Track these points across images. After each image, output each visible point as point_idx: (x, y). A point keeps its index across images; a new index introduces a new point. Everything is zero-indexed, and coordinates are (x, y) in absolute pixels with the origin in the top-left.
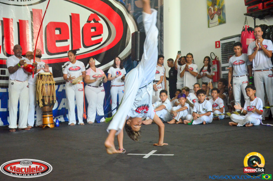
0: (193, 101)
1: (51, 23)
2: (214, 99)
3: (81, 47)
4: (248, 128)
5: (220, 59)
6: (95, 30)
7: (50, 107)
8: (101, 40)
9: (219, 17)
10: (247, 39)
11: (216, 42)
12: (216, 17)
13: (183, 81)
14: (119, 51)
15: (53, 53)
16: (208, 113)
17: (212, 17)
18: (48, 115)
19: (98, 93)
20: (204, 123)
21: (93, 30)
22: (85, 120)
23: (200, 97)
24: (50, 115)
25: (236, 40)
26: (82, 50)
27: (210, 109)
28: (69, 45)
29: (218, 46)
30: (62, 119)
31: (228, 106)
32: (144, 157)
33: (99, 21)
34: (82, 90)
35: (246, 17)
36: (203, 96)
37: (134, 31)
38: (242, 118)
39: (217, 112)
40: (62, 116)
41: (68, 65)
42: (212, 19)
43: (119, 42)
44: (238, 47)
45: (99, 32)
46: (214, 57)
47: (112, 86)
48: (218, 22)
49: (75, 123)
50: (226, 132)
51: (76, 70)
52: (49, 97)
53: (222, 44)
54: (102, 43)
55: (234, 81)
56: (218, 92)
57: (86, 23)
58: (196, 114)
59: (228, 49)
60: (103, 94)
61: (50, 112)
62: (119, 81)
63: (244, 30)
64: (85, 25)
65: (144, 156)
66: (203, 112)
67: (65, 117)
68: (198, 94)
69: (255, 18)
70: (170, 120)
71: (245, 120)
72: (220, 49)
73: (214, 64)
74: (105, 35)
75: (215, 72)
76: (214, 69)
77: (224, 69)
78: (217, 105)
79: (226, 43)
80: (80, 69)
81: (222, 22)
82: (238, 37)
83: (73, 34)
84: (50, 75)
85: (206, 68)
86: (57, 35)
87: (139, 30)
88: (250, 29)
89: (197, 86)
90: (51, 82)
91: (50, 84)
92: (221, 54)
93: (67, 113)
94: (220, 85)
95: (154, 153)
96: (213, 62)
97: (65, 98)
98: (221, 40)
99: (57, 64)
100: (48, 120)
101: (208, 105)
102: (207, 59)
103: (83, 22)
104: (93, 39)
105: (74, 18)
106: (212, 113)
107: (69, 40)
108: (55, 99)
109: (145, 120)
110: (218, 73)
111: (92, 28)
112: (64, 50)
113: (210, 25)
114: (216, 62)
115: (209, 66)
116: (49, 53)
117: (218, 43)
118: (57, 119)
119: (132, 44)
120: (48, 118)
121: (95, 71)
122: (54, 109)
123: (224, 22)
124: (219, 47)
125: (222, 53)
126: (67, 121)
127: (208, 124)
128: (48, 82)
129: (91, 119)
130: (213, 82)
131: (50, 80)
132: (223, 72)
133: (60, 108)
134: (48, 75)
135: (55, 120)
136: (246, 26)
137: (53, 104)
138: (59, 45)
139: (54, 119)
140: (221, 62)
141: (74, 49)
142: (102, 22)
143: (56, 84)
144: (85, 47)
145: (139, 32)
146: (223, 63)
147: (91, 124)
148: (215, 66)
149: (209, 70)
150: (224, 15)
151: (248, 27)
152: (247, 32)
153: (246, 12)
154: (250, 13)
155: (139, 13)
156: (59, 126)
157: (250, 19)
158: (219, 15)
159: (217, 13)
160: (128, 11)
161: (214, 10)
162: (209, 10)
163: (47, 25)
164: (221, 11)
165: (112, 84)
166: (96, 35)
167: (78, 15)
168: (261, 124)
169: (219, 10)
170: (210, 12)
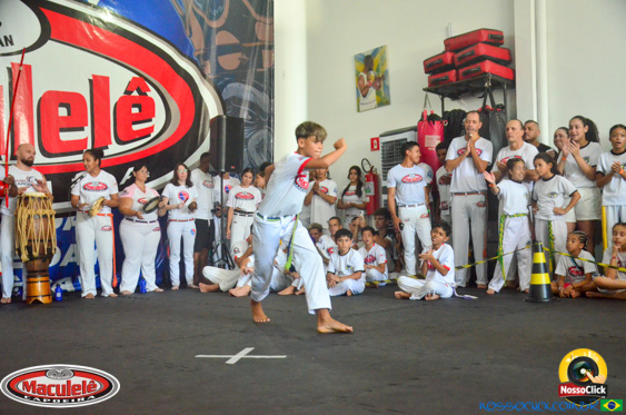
0: (329, 251)
1: (49, 93)
2: (368, 248)
3: (111, 143)
4: (430, 303)
5: (380, 172)
6: (140, 111)
7: (44, 261)
9: (378, 94)
10: (427, 137)
11: (372, 140)
12: (372, 93)
13: (310, 213)
14: (186, 153)
15: (53, 152)
16: (356, 274)
17: (364, 93)
18: (39, 279)
19: (146, 234)
20: (349, 294)
21: (135, 110)
23: (341, 243)
24: (43, 279)
25: (410, 136)
26: (113, 149)
27: (360, 266)
28: (86, 139)
29: (375, 147)
30: (68, 286)
31: (395, 261)
32: (228, 362)
33: (148, 93)
34: (110, 229)
35: (427, 95)
36: (346, 242)
38: (418, 283)
39: (374, 273)
40: (69, 278)
41: (82, 177)
42: (364, 96)
43: (186, 136)
45: (147, 113)
46: (368, 168)
47: (170, 221)
48: (376, 103)
49: (95, 293)
50: (388, 310)
51: (98, 189)
52: (42, 241)
53: (384, 143)
54: (153, 135)
57: (122, 94)
58: (333, 276)
59: (395, 152)
61: (43, 272)
62: (184, 212)
63: (421, 120)
65: (228, 359)
66: (347, 273)
67: (75, 280)
68: (336, 237)
69: (443, 96)
70: (284, 287)
71: (424, 288)
72: (380, 152)
73: (368, 180)
74: (158, 121)
76: (368, 190)
78: (374, 259)
79: (390, 142)
80: (106, 187)
81: (383, 102)
82: (413, 132)
83: (95, 116)
84: (45, 199)
85: (353, 188)
86: (63, 118)
87: (225, 113)
88: (433, 118)
89: (334, 222)
90: (47, 212)
91: (45, 216)
92: (381, 163)
93: (79, 274)
95: (250, 353)
96: (366, 176)
97: (75, 243)
98: (381, 136)
99: (63, 174)
100: (39, 288)
101: (357, 258)
102: (354, 171)
103: (116, 93)
104: (136, 127)
105: (99, 85)
106: (364, 275)
107: (88, 129)
108: (54, 245)
109: (234, 287)
110: (376, 198)
111: (134, 106)
112: (76, 148)
113: (362, 107)
114: (373, 176)
116: (45, 153)
117: (375, 142)
118: (58, 286)
120: (39, 284)
121: (144, 191)
122: (51, 265)
123: (388, 103)
124: (378, 149)
125: (383, 161)
126: (79, 291)
127: (356, 295)
128: (41, 212)
129: (129, 286)
130: (367, 215)
131: (44, 208)
133: (64, 263)
134: (40, 198)
135: (53, 289)
136: (426, 111)
137: (50, 256)
138: (65, 136)
139: (52, 285)
140: (381, 177)
141: (97, 146)
142: (152, 94)
143: (57, 216)
144: (120, 142)
145: (225, 117)
147: (129, 297)
148: (371, 185)
149: (358, 193)
150: (387, 88)
151: (429, 114)
152: (426, 123)
153: (426, 85)
154: (434, 87)
155: (227, 79)
156: (62, 300)
157: (435, 98)
158: (378, 89)
159: (374, 85)
160: (204, 75)
161: (368, 80)
162: (359, 78)
163: (41, 95)
164: (380, 82)
165: (170, 217)
166: (141, 119)
167: (106, 80)
168: (453, 295)
169: (378, 79)
170: (361, 82)
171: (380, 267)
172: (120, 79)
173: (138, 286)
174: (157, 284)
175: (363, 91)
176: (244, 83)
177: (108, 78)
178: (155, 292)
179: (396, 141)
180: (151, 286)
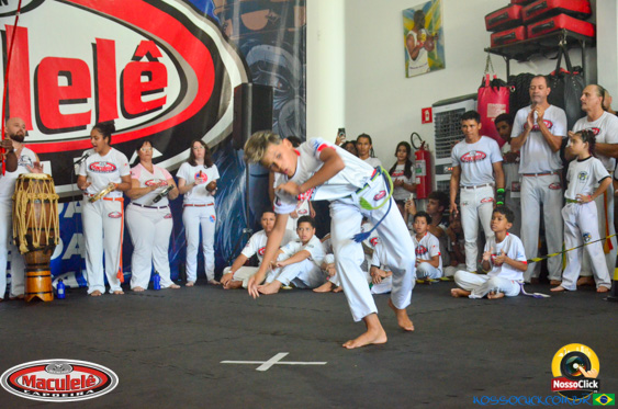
0: (372, 242)
1: (47, 60)
2: (418, 237)
3: (117, 117)
4: (494, 302)
5: (432, 147)
6: (150, 79)
7: (46, 253)
8: (163, 100)
9: (431, 56)
10: (489, 105)
11: (424, 110)
12: (424, 55)
15: (53, 128)
17: (414, 55)
18: (40, 273)
19: (156, 222)
21: (145, 79)
22: (126, 284)
24: (44, 273)
25: (468, 106)
26: (121, 123)
28: (90, 112)
29: (427, 119)
30: (72, 282)
32: (259, 369)
33: (159, 59)
34: (121, 215)
35: (489, 57)
37: (239, 83)
38: (480, 279)
39: (426, 267)
40: (73, 273)
42: (414, 59)
43: (205, 108)
44: (472, 122)
45: (159, 83)
46: (418, 144)
47: (186, 205)
48: (427, 66)
50: (444, 310)
52: (43, 229)
53: (437, 114)
54: (165, 107)
55: (464, 197)
56: (429, 221)
57: (130, 61)
58: (377, 271)
59: (451, 126)
60: (169, 223)
61: (45, 265)
62: (202, 194)
63: (483, 85)
64: (128, 65)
65: (259, 365)
67: (79, 276)
69: (508, 58)
70: (320, 284)
71: (486, 285)
72: (433, 124)
73: (419, 158)
74: (172, 90)
75: (421, 177)
76: (418, 170)
77: (440, 170)
78: (425, 250)
79: (445, 113)
80: (115, 168)
81: (437, 65)
82: (472, 101)
83: (100, 86)
84: (47, 181)
85: (401, 167)
86: (63, 88)
87: (250, 80)
88: (496, 83)
90: (50, 196)
91: (47, 201)
92: (434, 138)
94: (432, 207)
95: (284, 359)
96: (416, 153)
98: (435, 106)
99: (63, 153)
100: (39, 282)
102: (402, 148)
103: (123, 59)
104: (145, 99)
105: (103, 49)
107: (91, 101)
108: (57, 235)
109: (263, 283)
110: (428, 179)
111: (144, 74)
113: (411, 73)
114: (424, 153)
115: (408, 164)
117: (427, 112)
118: (60, 282)
119: (235, 112)
121: (152, 172)
122: (53, 258)
123: (442, 66)
124: (431, 121)
125: (436, 136)
126: (83, 287)
128: (42, 196)
129: (140, 281)
130: (417, 200)
131: (46, 192)
132: (439, 178)
133: (67, 256)
134: (41, 181)
135: (55, 284)
136: (488, 76)
137: (53, 246)
138: (65, 110)
139: (53, 280)
140: (434, 154)
141: (101, 121)
142: (165, 60)
143: (59, 202)
144: (127, 116)
145: (250, 85)
146: (439, 157)
147: (141, 294)
148: (422, 164)
149: (407, 173)
150: (441, 49)
151: (491, 79)
152: (489, 89)
153: (488, 45)
154: (497, 48)
155: (252, 40)
156: (64, 297)
157: (498, 60)
158: (430, 50)
159: (426, 46)
160: (226, 38)
161: (419, 40)
162: (408, 38)
163: (39, 62)
164: (433, 42)
165: (186, 202)
166: (151, 89)
167: (111, 44)
168: (521, 293)
169: (430, 38)
170: (410, 42)
171: (433, 260)
172: (126, 42)
173: (151, 282)
174: (173, 279)
175: (412, 52)
176: (274, 45)
177: (113, 42)
178: (170, 288)
179: (453, 111)
180: (166, 281)
